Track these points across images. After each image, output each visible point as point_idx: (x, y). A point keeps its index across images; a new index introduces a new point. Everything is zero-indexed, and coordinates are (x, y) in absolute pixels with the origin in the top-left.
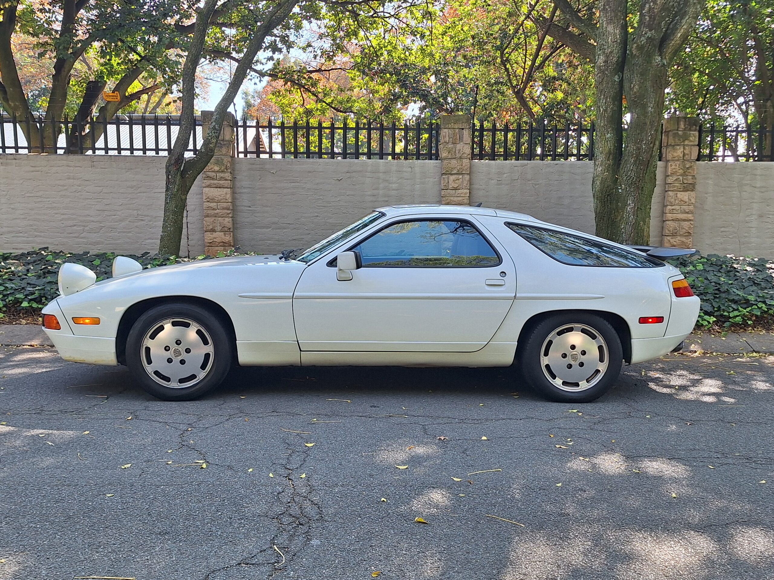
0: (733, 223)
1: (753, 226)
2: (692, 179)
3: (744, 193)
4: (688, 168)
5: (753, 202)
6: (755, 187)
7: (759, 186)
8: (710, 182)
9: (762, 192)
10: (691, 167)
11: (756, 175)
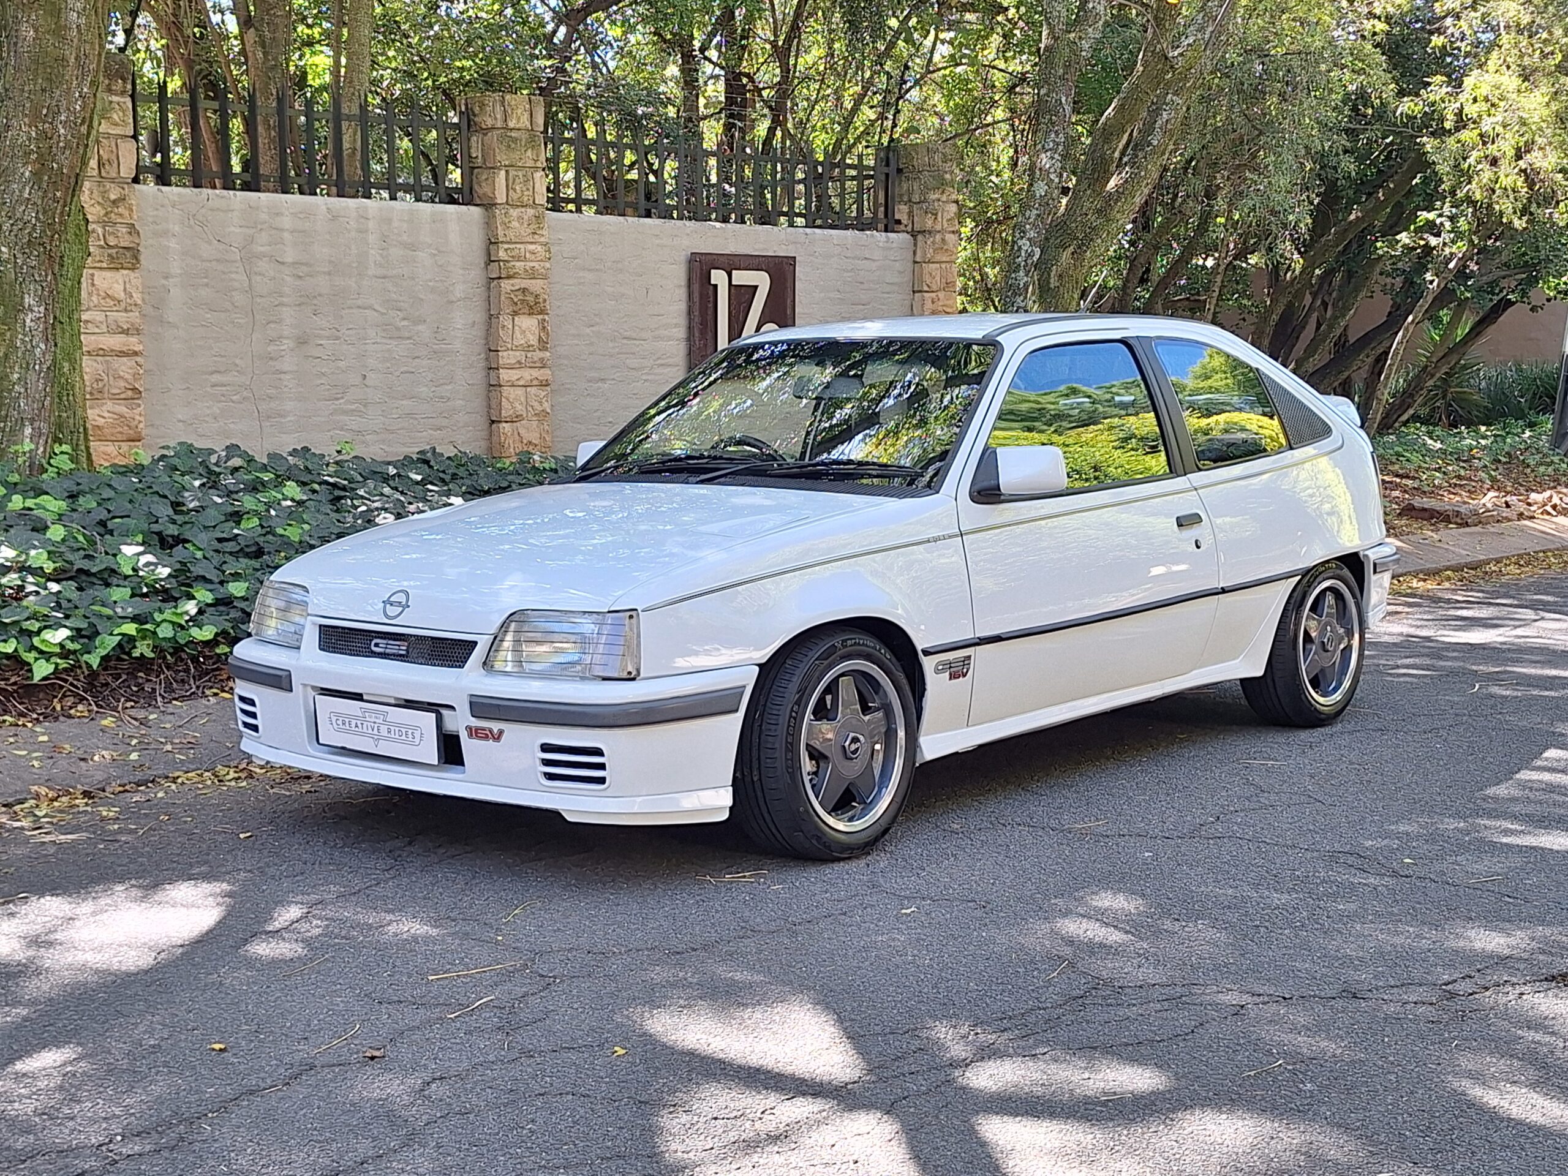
0: (237, 361)
1: (285, 369)
2: (130, 233)
3: (258, 278)
4: (114, 202)
5: (281, 304)
6: (283, 263)
7: (290, 260)
8: (173, 244)
9: (300, 277)
10: (122, 199)
11: (282, 230)
